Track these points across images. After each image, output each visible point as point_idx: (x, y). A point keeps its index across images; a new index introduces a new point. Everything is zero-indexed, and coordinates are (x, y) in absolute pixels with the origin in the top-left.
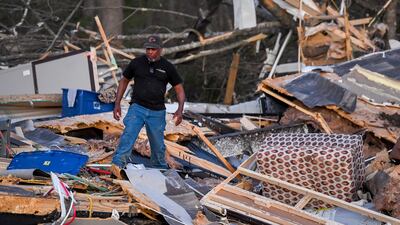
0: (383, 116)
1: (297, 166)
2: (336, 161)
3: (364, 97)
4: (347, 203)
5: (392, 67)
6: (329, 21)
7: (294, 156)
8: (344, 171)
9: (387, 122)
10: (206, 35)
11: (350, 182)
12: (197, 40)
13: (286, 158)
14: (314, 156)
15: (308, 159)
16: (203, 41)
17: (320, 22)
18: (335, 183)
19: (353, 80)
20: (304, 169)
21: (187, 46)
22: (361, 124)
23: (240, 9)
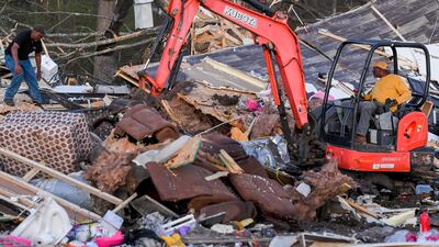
0: (216, 97)
1: (26, 140)
2: (57, 136)
3: (205, 82)
4: (64, 176)
5: (239, 59)
6: (214, 24)
7: (24, 131)
8: (64, 145)
9: (217, 101)
10: (121, 33)
11: (71, 155)
12: (112, 37)
13: (17, 133)
14: (39, 132)
15: (34, 134)
16: (116, 38)
17: (207, 24)
18: (58, 157)
19: (201, 69)
20: (32, 144)
21: (104, 42)
22: (193, 103)
23: (140, 13)
